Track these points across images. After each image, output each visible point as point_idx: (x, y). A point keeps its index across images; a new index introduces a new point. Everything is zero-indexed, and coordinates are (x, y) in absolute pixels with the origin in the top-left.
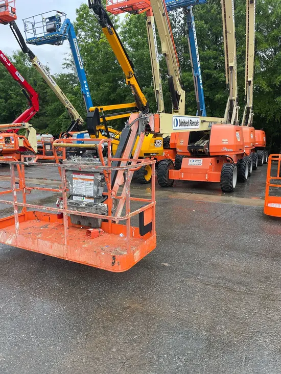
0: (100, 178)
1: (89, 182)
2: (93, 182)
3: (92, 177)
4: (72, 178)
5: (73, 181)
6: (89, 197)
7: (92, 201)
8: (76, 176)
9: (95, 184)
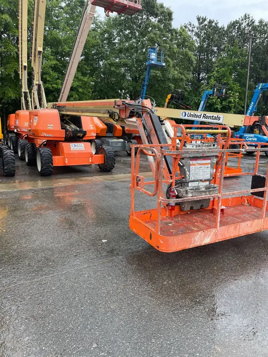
0: (215, 160)
1: (206, 166)
2: (210, 166)
3: (209, 161)
4: (190, 165)
5: (191, 168)
6: (206, 181)
7: (207, 183)
8: (194, 162)
9: (211, 167)
